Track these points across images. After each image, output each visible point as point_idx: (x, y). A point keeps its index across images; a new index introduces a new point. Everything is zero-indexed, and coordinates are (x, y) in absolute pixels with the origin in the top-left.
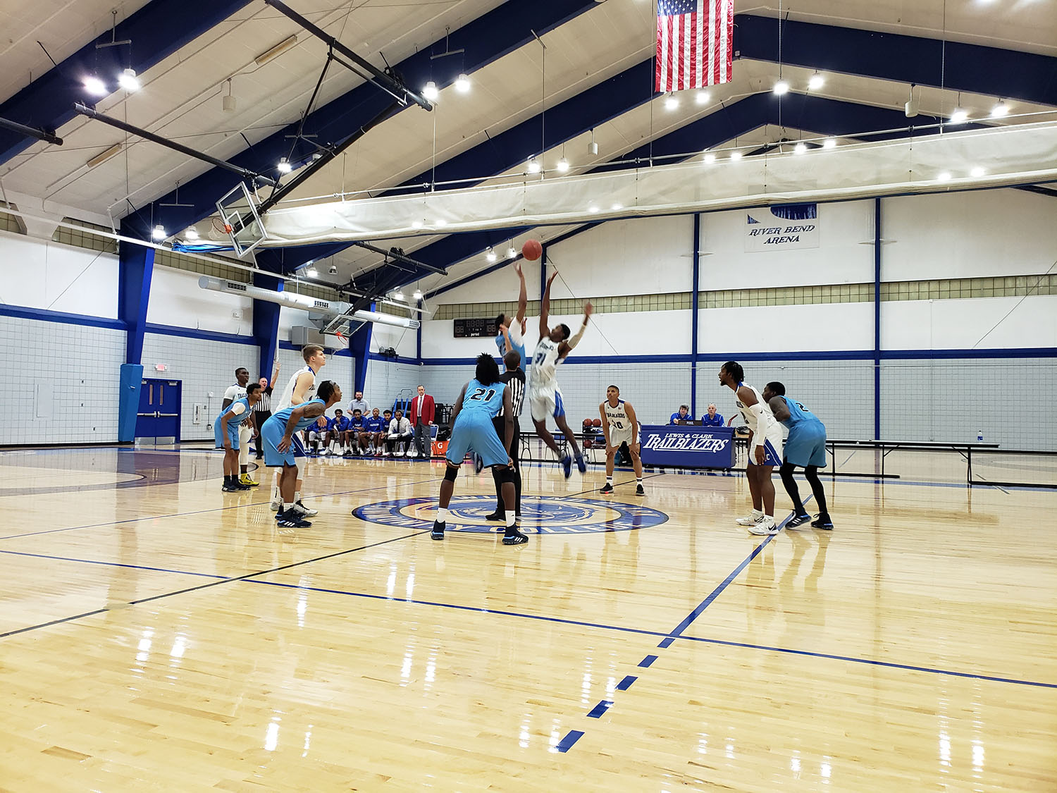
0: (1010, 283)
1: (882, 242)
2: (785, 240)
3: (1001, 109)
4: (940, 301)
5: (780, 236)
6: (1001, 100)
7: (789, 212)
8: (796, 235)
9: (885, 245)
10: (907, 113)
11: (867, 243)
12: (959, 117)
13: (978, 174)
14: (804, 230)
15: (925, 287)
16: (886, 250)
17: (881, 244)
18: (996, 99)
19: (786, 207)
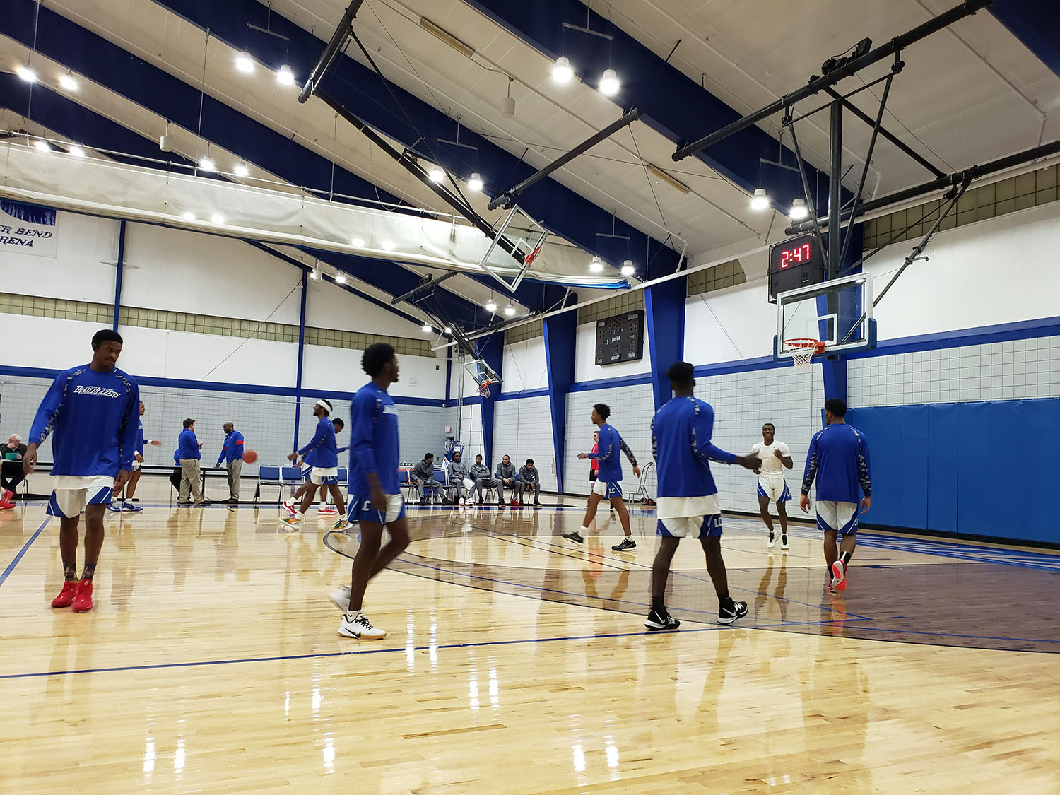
0: (236, 325)
1: (125, 265)
2: (16, 241)
3: (242, 169)
4: (177, 332)
5: (10, 236)
6: (244, 161)
7: (23, 212)
8: (29, 238)
9: (127, 270)
10: (161, 147)
11: (109, 264)
12: (207, 165)
13: (218, 221)
14: (39, 235)
15: (163, 318)
16: (129, 275)
17: (124, 268)
18: (239, 159)
19: (20, 206)
